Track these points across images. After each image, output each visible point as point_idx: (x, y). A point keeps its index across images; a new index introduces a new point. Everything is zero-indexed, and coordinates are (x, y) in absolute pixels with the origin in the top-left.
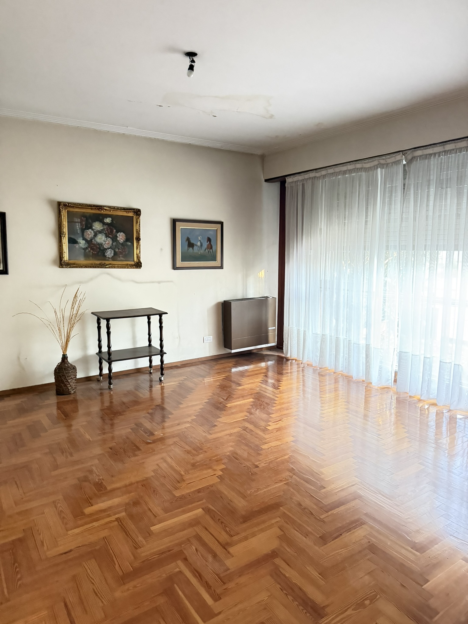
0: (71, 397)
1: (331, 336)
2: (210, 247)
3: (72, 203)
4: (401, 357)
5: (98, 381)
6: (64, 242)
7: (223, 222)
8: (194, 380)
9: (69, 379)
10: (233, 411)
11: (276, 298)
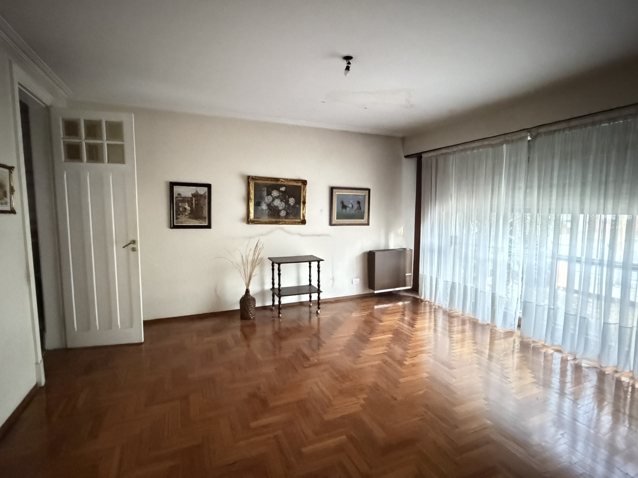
0: (250, 322)
1: (460, 284)
2: (360, 208)
3: (258, 177)
4: (525, 306)
5: (272, 310)
6: (251, 205)
7: (370, 189)
8: (344, 314)
9: (250, 308)
10: (376, 344)
11: (412, 250)
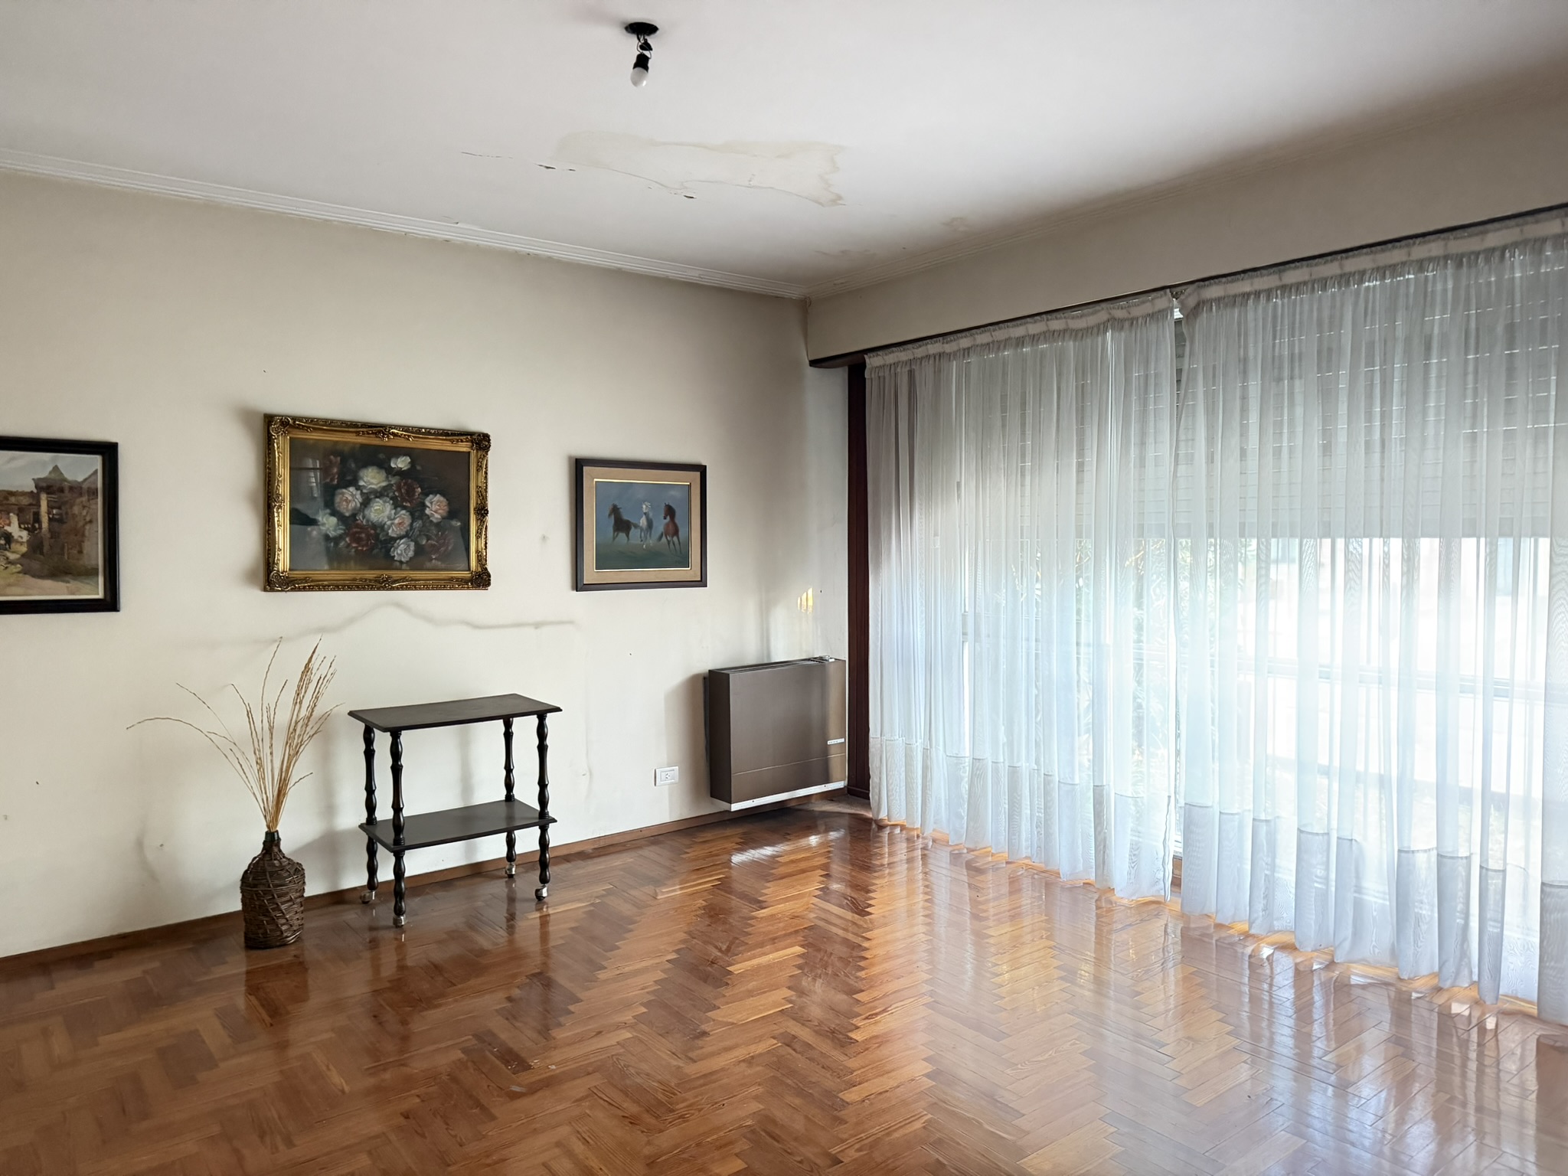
0: (286, 956)
1: (997, 763)
2: (673, 529)
3: (305, 418)
4: (1191, 820)
5: (365, 902)
6: (278, 521)
7: (706, 466)
8: (634, 892)
9: (283, 903)
10: (751, 985)
11: (845, 661)
